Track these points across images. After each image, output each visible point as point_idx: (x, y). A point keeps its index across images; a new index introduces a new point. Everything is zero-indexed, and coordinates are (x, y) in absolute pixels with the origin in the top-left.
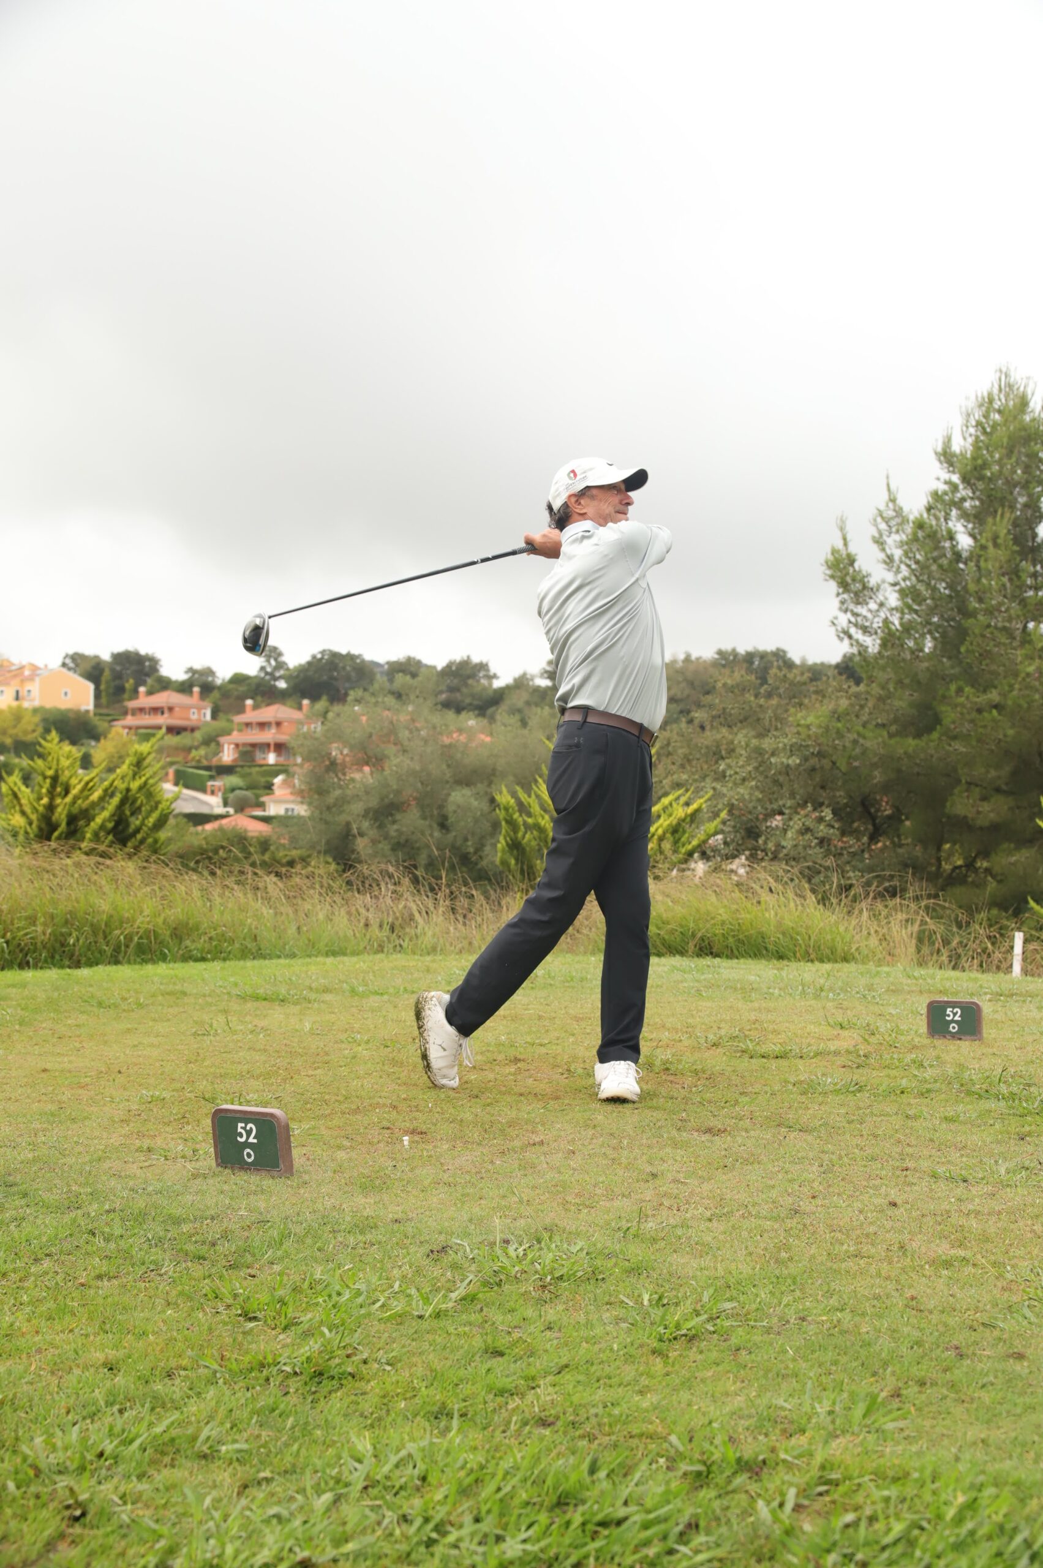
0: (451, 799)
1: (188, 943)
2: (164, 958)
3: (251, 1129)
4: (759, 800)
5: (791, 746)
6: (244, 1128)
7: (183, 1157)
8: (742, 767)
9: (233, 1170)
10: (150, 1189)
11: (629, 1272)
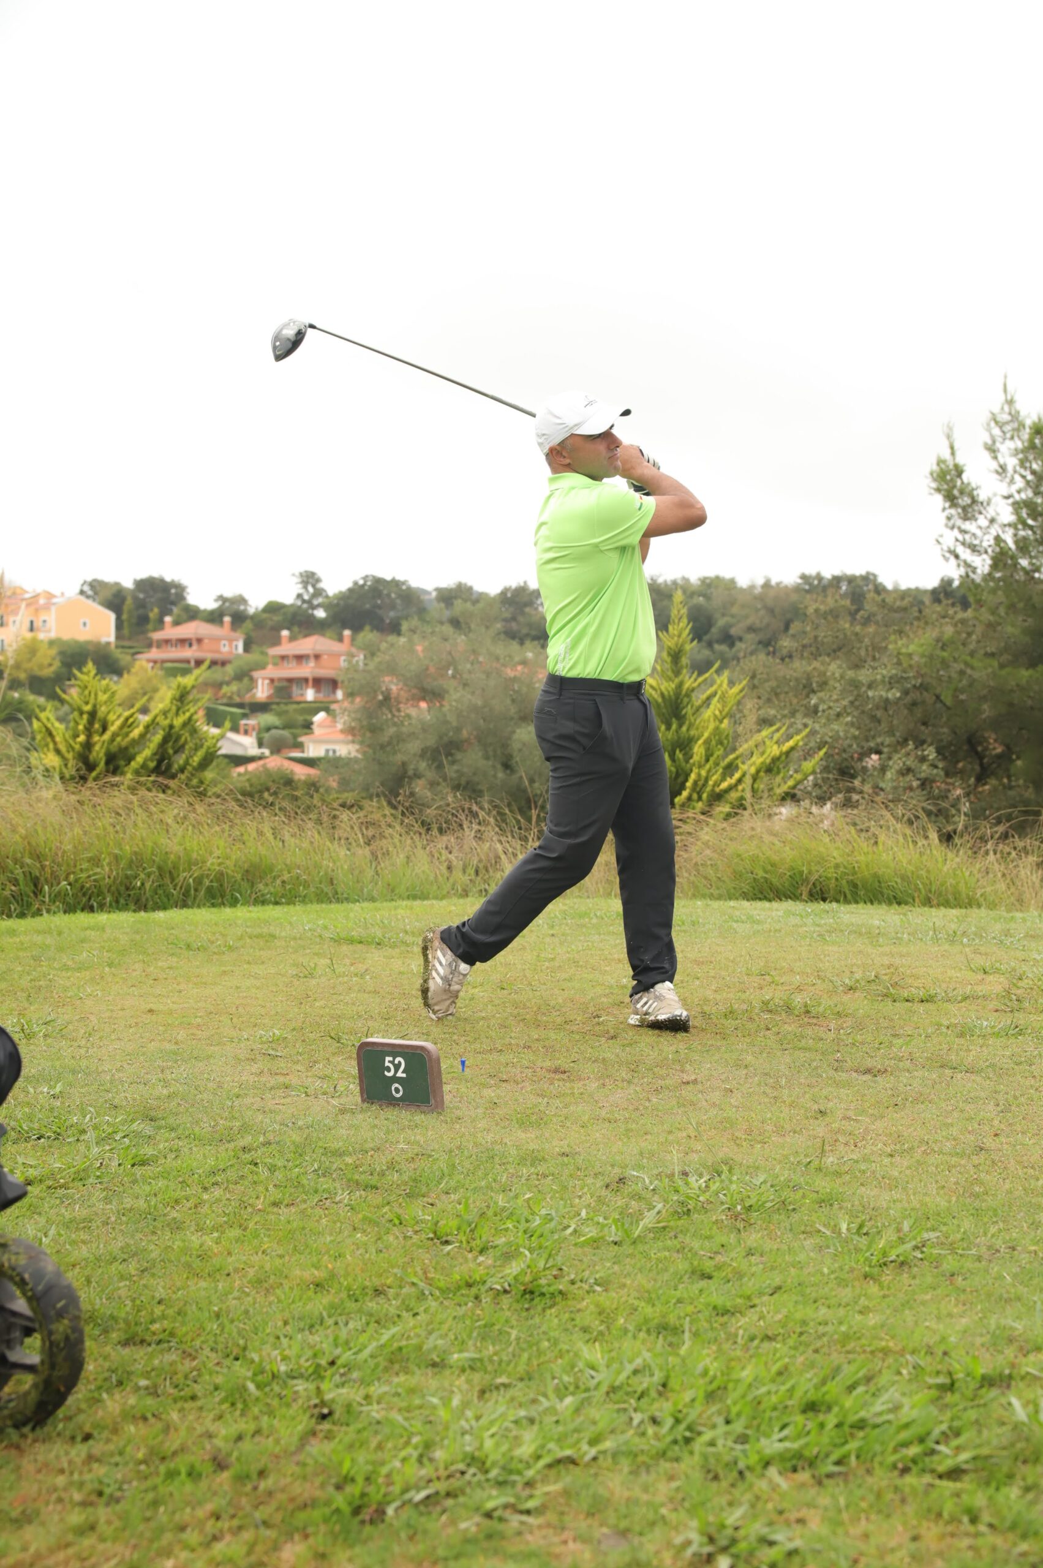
0: (516, 736)
1: (261, 886)
2: (234, 903)
3: (400, 1063)
4: (855, 738)
5: (891, 678)
6: (392, 1062)
7: (325, 1094)
8: (837, 701)
9: (380, 1106)
10: (300, 1123)
11: (821, 1202)
